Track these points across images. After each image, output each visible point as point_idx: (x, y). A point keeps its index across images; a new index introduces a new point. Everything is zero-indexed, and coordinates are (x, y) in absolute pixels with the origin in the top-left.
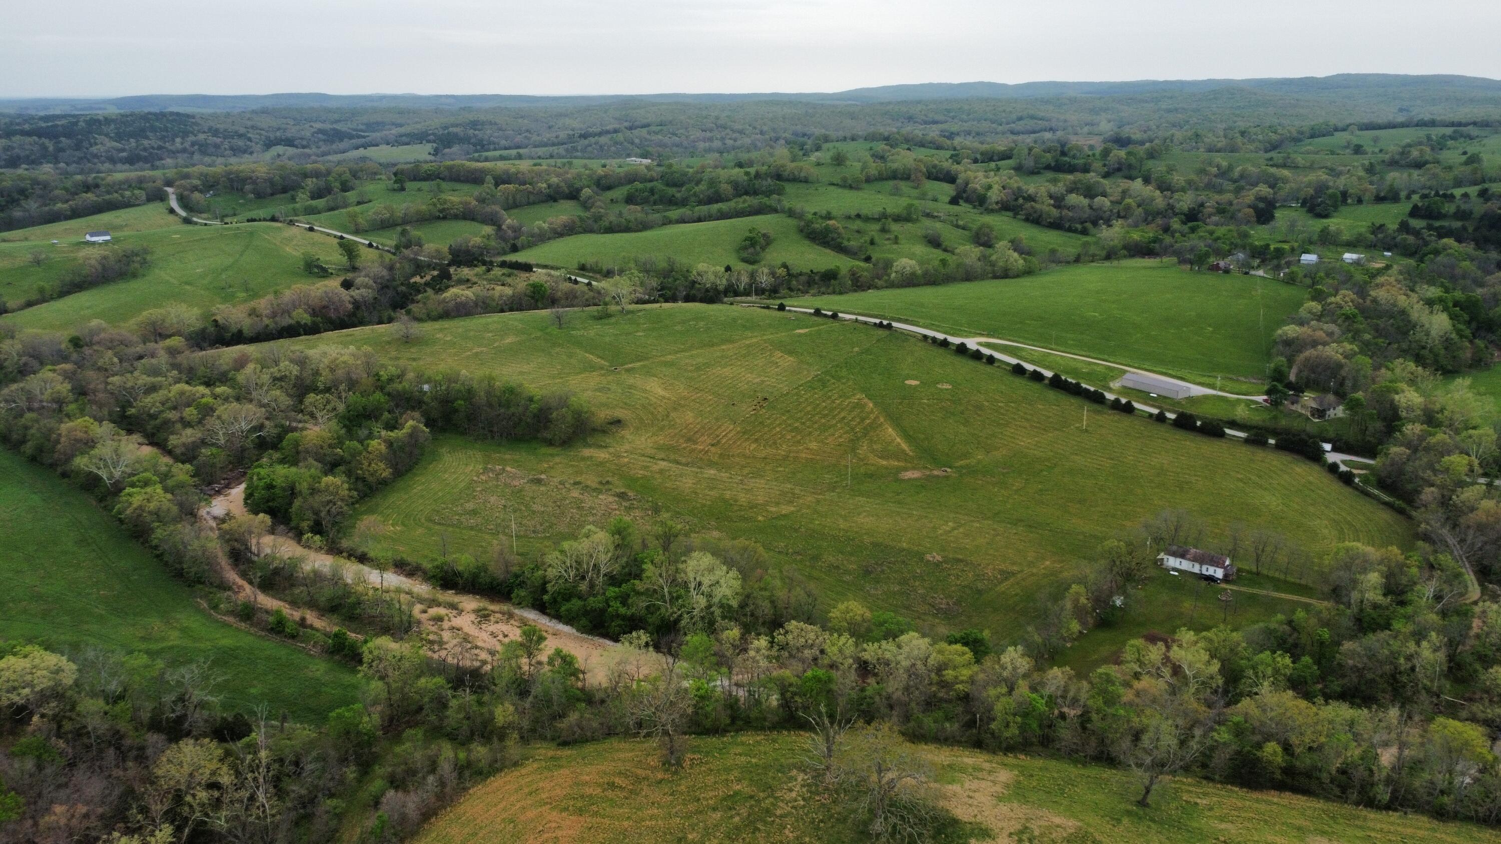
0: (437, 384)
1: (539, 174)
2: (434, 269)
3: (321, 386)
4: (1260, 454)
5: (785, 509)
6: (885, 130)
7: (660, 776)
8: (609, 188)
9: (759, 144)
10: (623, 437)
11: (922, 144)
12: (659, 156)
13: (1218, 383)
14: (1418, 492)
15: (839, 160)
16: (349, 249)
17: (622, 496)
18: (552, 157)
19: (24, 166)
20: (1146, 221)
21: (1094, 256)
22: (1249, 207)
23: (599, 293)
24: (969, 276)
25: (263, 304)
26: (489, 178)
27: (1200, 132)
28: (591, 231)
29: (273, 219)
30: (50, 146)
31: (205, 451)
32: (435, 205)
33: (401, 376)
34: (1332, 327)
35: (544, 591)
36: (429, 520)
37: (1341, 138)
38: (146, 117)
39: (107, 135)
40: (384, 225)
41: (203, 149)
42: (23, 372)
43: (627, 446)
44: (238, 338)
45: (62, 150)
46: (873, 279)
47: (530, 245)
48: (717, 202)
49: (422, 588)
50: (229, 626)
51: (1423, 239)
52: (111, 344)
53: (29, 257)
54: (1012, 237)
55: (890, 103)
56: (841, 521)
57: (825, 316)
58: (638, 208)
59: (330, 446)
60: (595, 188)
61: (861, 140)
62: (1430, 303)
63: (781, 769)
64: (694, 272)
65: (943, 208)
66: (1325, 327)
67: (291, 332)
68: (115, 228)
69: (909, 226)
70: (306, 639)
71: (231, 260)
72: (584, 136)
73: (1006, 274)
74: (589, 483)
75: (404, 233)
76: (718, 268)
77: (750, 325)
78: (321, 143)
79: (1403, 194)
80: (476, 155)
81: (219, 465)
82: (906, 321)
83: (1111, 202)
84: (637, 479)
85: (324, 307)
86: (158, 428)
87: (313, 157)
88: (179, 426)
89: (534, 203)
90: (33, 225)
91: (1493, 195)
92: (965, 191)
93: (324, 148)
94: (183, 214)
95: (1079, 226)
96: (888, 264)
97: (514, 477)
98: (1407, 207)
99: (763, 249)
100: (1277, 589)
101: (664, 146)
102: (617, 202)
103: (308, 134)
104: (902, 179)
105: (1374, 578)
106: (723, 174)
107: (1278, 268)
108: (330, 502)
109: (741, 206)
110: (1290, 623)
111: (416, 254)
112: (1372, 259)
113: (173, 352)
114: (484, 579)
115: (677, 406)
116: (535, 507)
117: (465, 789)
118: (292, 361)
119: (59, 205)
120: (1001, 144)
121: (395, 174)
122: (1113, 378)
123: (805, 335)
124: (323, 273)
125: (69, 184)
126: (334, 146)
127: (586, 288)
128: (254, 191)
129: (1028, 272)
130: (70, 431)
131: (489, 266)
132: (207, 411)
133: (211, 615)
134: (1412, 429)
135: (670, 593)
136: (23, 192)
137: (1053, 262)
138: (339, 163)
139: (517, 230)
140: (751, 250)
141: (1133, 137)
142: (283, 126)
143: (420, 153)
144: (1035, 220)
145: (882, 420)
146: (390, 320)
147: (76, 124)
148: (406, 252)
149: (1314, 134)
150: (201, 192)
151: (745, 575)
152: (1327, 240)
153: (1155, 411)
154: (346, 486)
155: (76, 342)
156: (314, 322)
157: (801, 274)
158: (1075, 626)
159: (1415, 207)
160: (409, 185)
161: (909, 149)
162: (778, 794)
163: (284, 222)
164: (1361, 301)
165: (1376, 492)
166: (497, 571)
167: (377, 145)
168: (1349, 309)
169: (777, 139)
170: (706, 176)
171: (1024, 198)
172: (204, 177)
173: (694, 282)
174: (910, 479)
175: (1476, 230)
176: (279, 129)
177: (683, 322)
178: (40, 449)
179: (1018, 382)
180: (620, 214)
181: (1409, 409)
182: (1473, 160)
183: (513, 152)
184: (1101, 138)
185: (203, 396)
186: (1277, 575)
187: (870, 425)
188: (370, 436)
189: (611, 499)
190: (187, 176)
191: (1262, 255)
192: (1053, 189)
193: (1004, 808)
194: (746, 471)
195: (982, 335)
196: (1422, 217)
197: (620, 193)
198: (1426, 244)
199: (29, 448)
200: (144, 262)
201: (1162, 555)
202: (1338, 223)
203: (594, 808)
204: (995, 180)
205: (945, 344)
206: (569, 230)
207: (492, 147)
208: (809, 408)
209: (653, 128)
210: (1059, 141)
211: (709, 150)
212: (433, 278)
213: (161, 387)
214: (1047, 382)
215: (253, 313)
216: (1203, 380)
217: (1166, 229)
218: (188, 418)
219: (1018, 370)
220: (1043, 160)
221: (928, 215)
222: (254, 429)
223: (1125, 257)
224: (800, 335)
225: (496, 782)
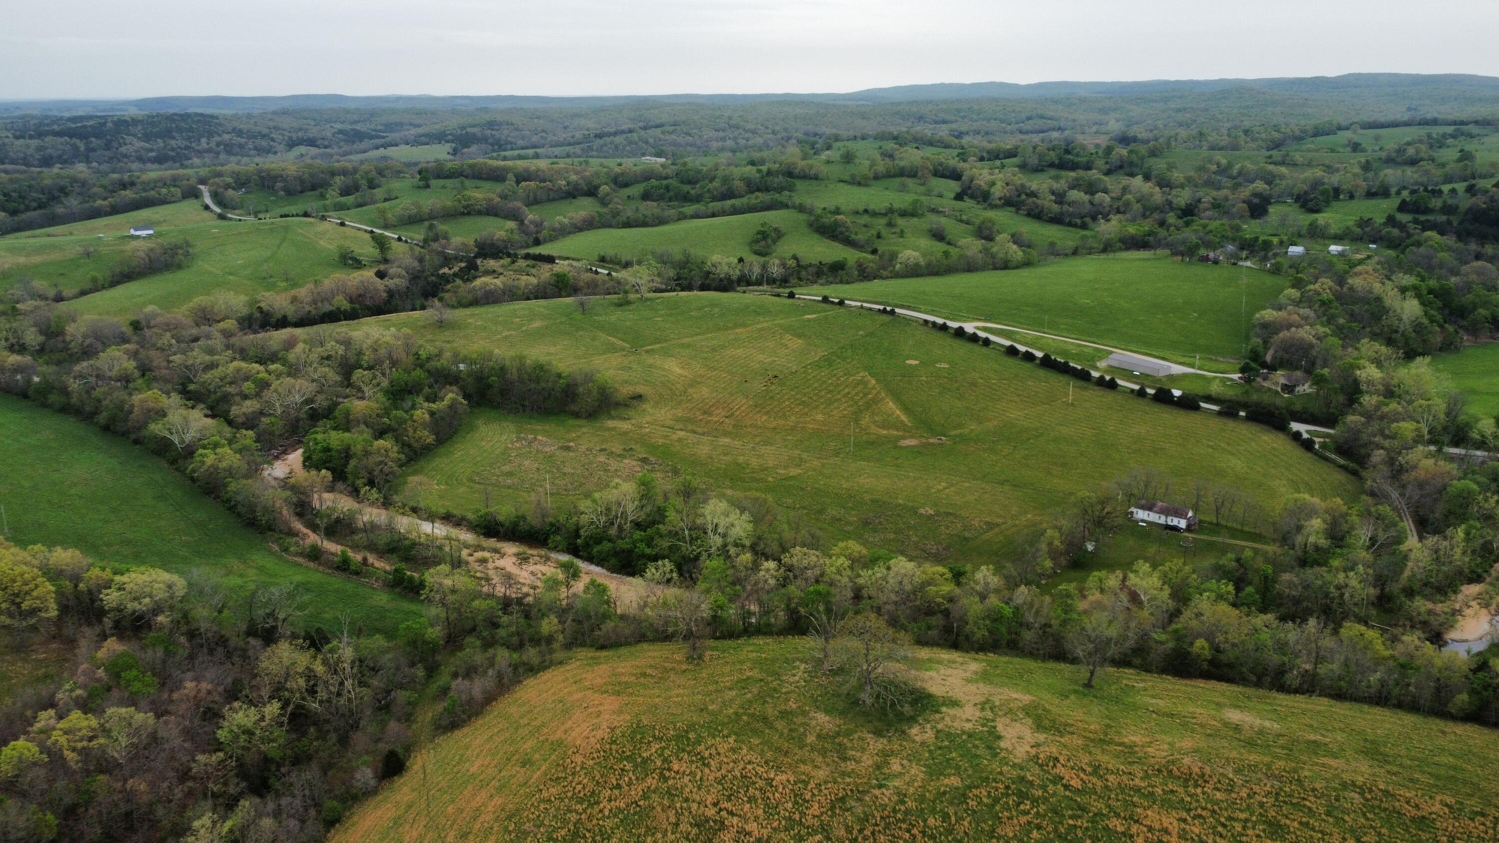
0: (472, 362)
1: (558, 172)
2: (461, 261)
3: (365, 365)
4: (1231, 424)
5: (794, 472)
6: (894, 130)
7: (684, 667)
8: (626, 185)
9: (771, 144)
10: (644, 410)
11: (931, 143)
12: (673, 155)
13: (1197, 363)
14: (1369, 455)
15: (848, 158)
16: (381, 243)
17: (644, 460)
18: (568, 156)
19: (58, 165)
20: (1144, 216)
21: (1091, 248)
22: (1244, 202)
23: (619, 283)
24: (970, 268)
25: (304, 292)
26: (510, 176)
27: (1205, 131)
28: (610, 226)
29: (306, 215)
30: (82, 146)
31: (265, 420)
32: (459, 201)
33: (439, 355)
34: (1306, 311)
35: (578, 536)
36: (471, 480)
37: (1344, 136)
38: (171, 118)
39: (135, 135)
40: (412, 220)
41: (229, 149)
42: (88, 353)
43: (648, 418)
44: (283, 323)
45: (93, 150)
46: (879, 270)
47: (551, 239)
48: (730, 198)
49: (467, 536)
50: (300, 565)
51: (1408, 232)
52: (168, 327)
53: (80, 249)
54: (1013, 231)
55: (900, 103)
56: (843, 482)
57: (833, 302)
58: (655, 204)
59: (378, 415)
60: (612, 185)
61: (871, 140)
62: (1403, 290)
63: (787, 661)
64: (709, 264)
65: (948, 203)
66: (1302, 311)
67: (333, 317)
68: (158, 223)
69: (915, 220)
70: (368, 575)
71: (269, 253)
72: (599, 136)
73: (1006, 265)
74: (614, 449)
75: (431, 227)
76: (731, 259)
77: (760, 311)
78: (342, 143)
79: (1393, 190)
80: (495, 154)
81: (277, 433)
82: (908, 308)
83: (1112, 198)
84: (659, 446)
85: (360, 296)
86: (218, 401)
87: (336, 157)
88: (237, 399)
89: (554, 200)
90: (75, 221)
91: (1479, 189)
92: (969, 188)
93: (346, 148)
94: (218, 210)
95: (1079, 221)
96: (893, 256)
97: (545, 445)
98: (1395, 202)
99: (774, 242)
100: (1233, 537)
101: (679, 145)
102: (633, 199)
103: (329, 134)
104: (909, 176)
105: (1316, 523)
106: (737, 172)
107: (1265, 259)
108: (381, 463)
109: (753, 201)
110: (1238, 560)
111: (444, 247)
112: (1358, 251)
113: (227, 334)
114: (523, 526)
115: (694, 383)
116: (566, 470)
117: (520, 682)
118: (337, 342)
119: (99, 202)
120: (1008, 143)
121: (420, 172)
122: (1100, 359)
123: (814, 320)
124: (358, 264)
125: (105, 182)
126: (355, 146)
127: (607, 278)
128: (284, 189)
129: (1027, 264)
130: (142, 401)
131: (514, 258)
132: (264, 385)
133: (282, 556)
134: (1369, 400)
135: (690, 535)
136: (62, 189)
137: (1052, 254)
138: (362, 162)
139: (539, 225)
140: (763, 243)
141: (1139, 136)
142: (305, 127)
143: (439, 153)
144: (1037, 215)
145: (883, 395)
146: (423, 308)
147: (104, 124)
148: (435, 245)
149: (1318, 132)
150: (233, 189)
151: (756, 520)
152: (1316, 233)
153: (1136, 387)
154: (395, 449)
155: (136, 326)
156: (353, 309)
157: (810, 265)
158: (1048, 564)
159: (1404, 202)
160: (433, 182)
161: (917, 148)
162: (784, 678)
163: (316, 217)
164: (1338, 288)
165: (1333, 456)
166: (535, 521)
167: (397, 145)
168: (1326, 295)
169: (789, 139)
170: (720, 173)
171: (1027, 195)
172: (236, 175)
173: (709, 273)
174: (908, 447)
175: (1460, 223)
176: (300, 129)
177: (700, 309)
178: (113, 419)
179: (1011, 362)
180: (637, 210)
181: (1369, 383)
182: (1465, 156)
183: (531, 152)
184: (1107, 137)
185: (258, 373)
186: (1234, 525)
187: (872, 399)
188: (413, 407)
189: (634, 463)
190: (220, 175)
191: (1250, 247)
192: (1056, 186)
193: (972, 688)
194: (758, 440)
195: (980, 320)
196: (1409, 212)
197: (636, 190)
198: (1409, 236)
199: (102, 418)
200: (187, 254)
201: (1133, 509)
202: (1328, 218)
203: (630, 690)
204: (999, 177)
205: (944, 328)
206: (589, 225)
207: (509, 146)
208: (816, 385)
209: (667, 128)
210: (1066, 140)
211: (722, 149)
212: (461, 269)
213: (217, 366)
214: (1038, 362)
215: (294, 300)
216: (1182, 360)
217: (1162, 224)
218: (247, 392)
219: (1012, 351)
220: (1047, 158)
221: (934, 211)
222: (307, 402)
223: (1120, 249)
224: (809, 320)
225: (545, 676)
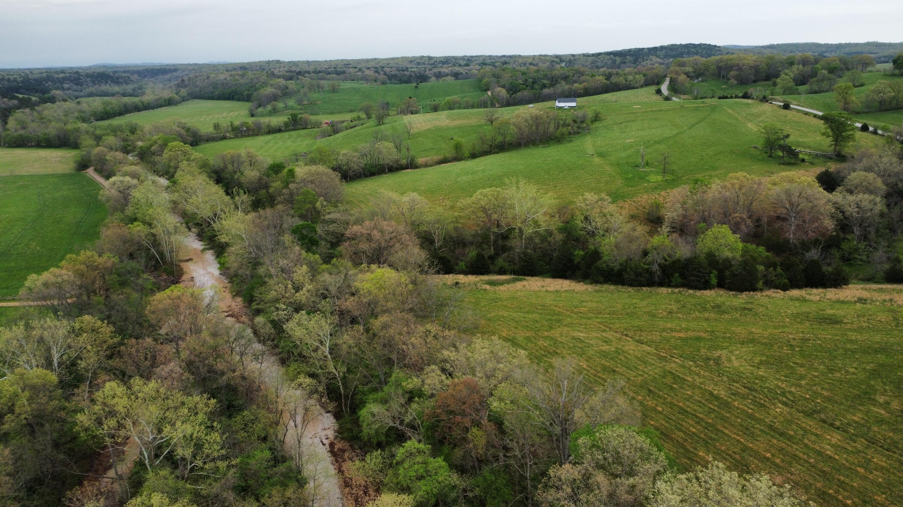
29: (746, 97)
94: (667, 94)
124: (791, 158)
163: (757, 99)
190: (682, 65)
200: (585, 128)
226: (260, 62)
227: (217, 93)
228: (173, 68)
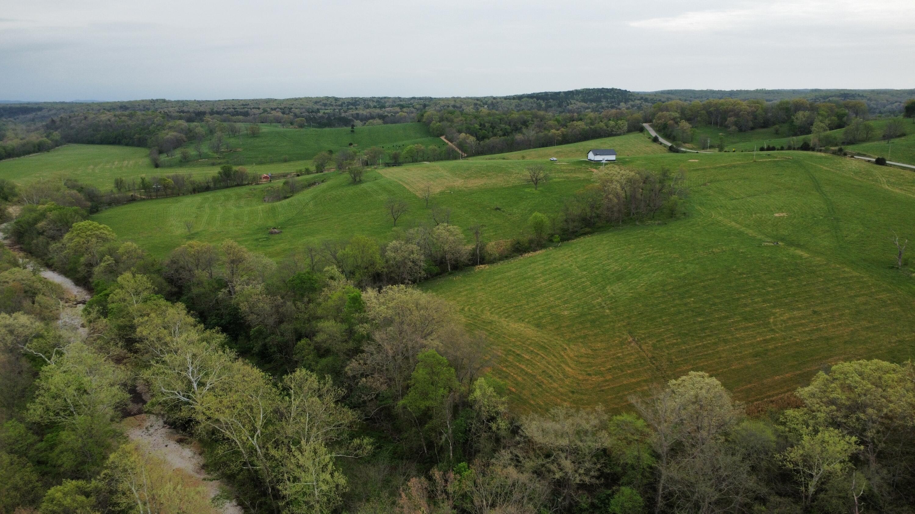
39: (577, 100)
53: (529, 174)
94: (668, 144)
136: (525, 123)
172: (680, 110)
190: (665, 109)
226: (143, 101)
227: (99, 136)
228: (36, 106)
